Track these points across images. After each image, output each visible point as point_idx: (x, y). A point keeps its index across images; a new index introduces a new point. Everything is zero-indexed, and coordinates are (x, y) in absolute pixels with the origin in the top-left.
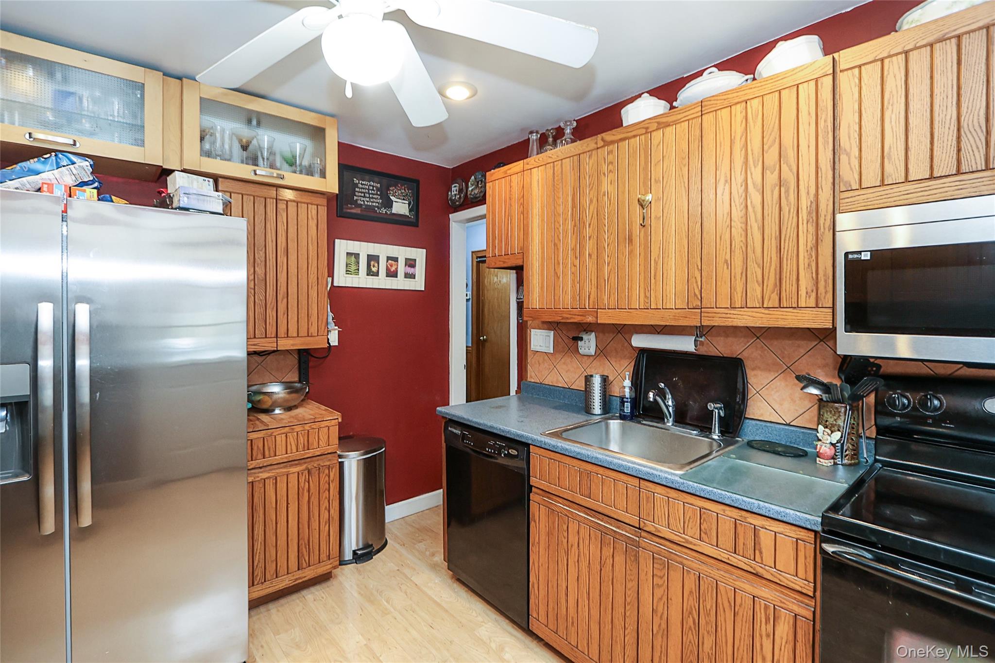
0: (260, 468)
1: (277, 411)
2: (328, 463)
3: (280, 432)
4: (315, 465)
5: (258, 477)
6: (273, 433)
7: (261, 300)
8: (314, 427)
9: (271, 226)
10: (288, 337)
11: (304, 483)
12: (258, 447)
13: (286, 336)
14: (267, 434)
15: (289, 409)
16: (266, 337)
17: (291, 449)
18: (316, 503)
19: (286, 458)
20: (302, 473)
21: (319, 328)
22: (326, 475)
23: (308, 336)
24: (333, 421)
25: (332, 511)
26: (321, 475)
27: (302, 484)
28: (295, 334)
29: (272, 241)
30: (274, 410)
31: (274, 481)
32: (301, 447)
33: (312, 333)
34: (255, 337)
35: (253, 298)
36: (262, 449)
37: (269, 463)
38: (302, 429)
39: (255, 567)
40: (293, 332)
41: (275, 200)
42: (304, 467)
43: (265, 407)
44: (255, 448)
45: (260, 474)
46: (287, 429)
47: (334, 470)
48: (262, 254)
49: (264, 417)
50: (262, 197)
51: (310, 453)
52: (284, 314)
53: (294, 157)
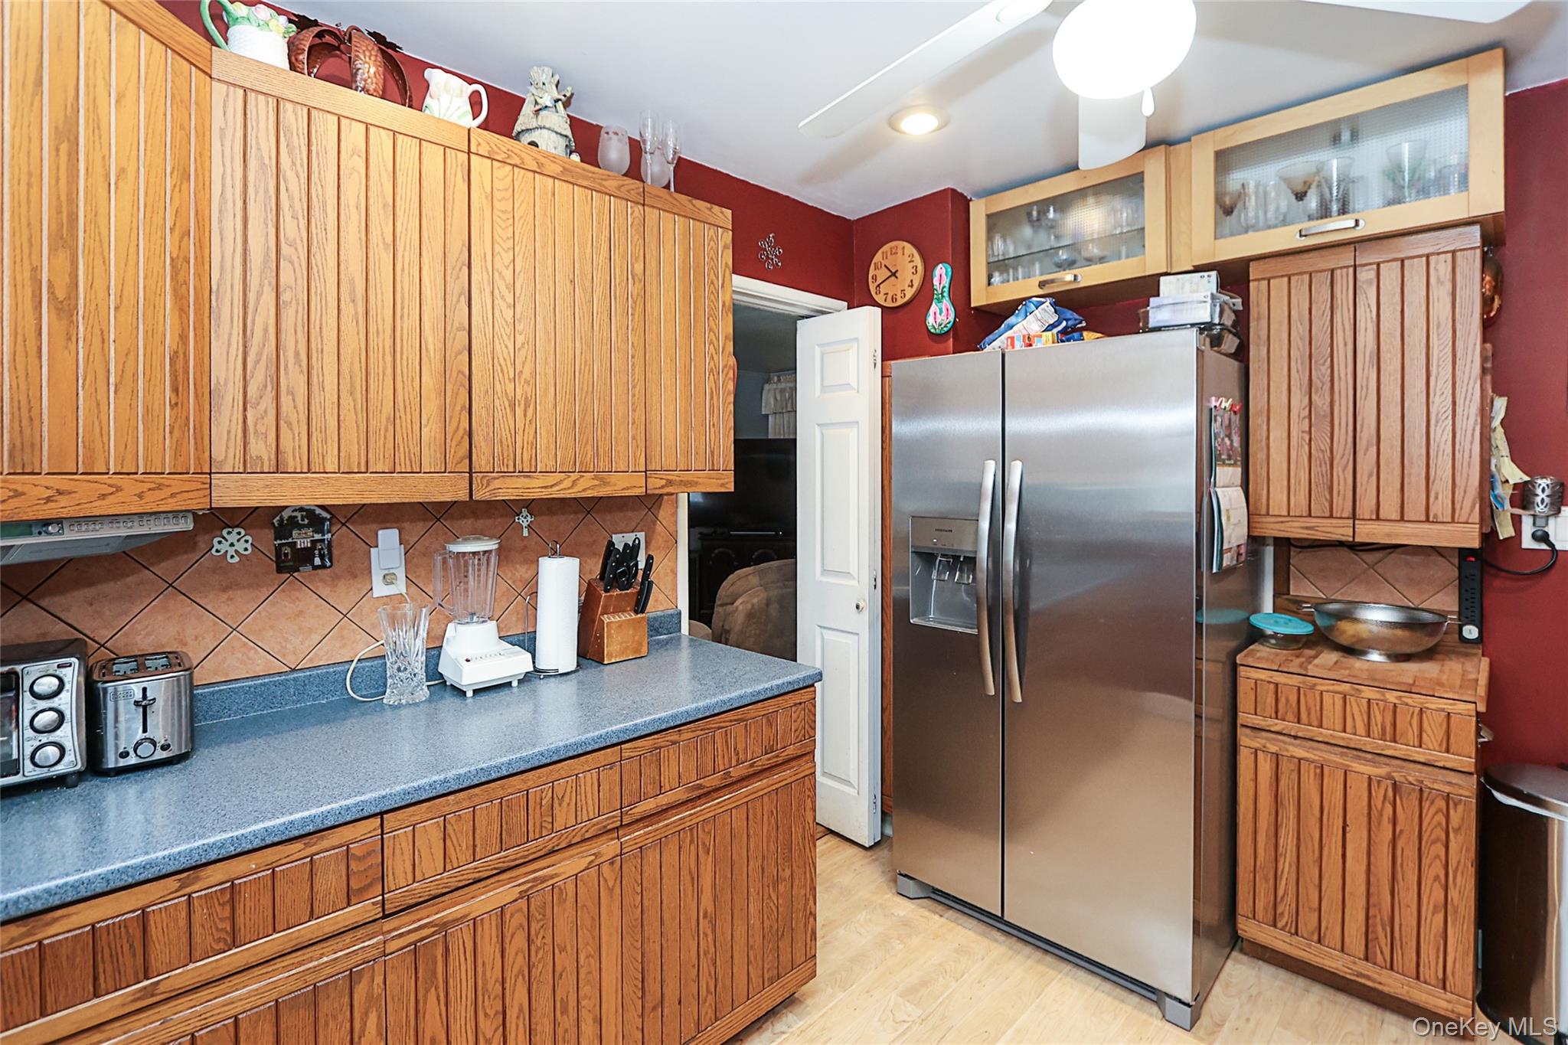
0: (1295, 737)
1: (1375, 657)
2: (1447, 789)
3: (1331, 688)
4: (1411, 779)
5: (1287, 751)
6: (1315, 685)
7: (1322, 451)
8: (1409, 701)
9: (1343, 317)
10: (1378, 518)
11: (1383, 802)
12: (1287, 700)
13: (1374, 517)
14: (1304, 682)
15: (1398, 657)
16: (1331, 516)
17: (1355, 727)
18: (1411, 853)
19: (1343, 739)
20: (1379, 782)
21: (1458, 507)
22: (1439, 810)
23: (1427, 520)
24: (1462, 706)
25: (1453, 892)
26: (1426, 805)
27: (1378, 801)
28: (1396, 516)
29: (1345, 344)
30: (1363, 653)
31: (1318, 771)
32: (1376, 730)
33: (1435, 516)
34: (1310, 515)
35: (1307, 448)
36: (1294, 705)
37: (1308, 735)
38: (1378, 696)
39: (1279, 899)
40: (1390, 509)
41: (1351, 270)
42: (1383, 771)
43: (1343, 640)
44: (1282, 700)
45: (1291, 748)
46: (1346, 687)
47: (1460, 808)
48: (1325, 370)
49: (1329, 657)
50: (1325, 271)
51: (1400, 750)
52: (1370, 475)
53: (1401, 170)
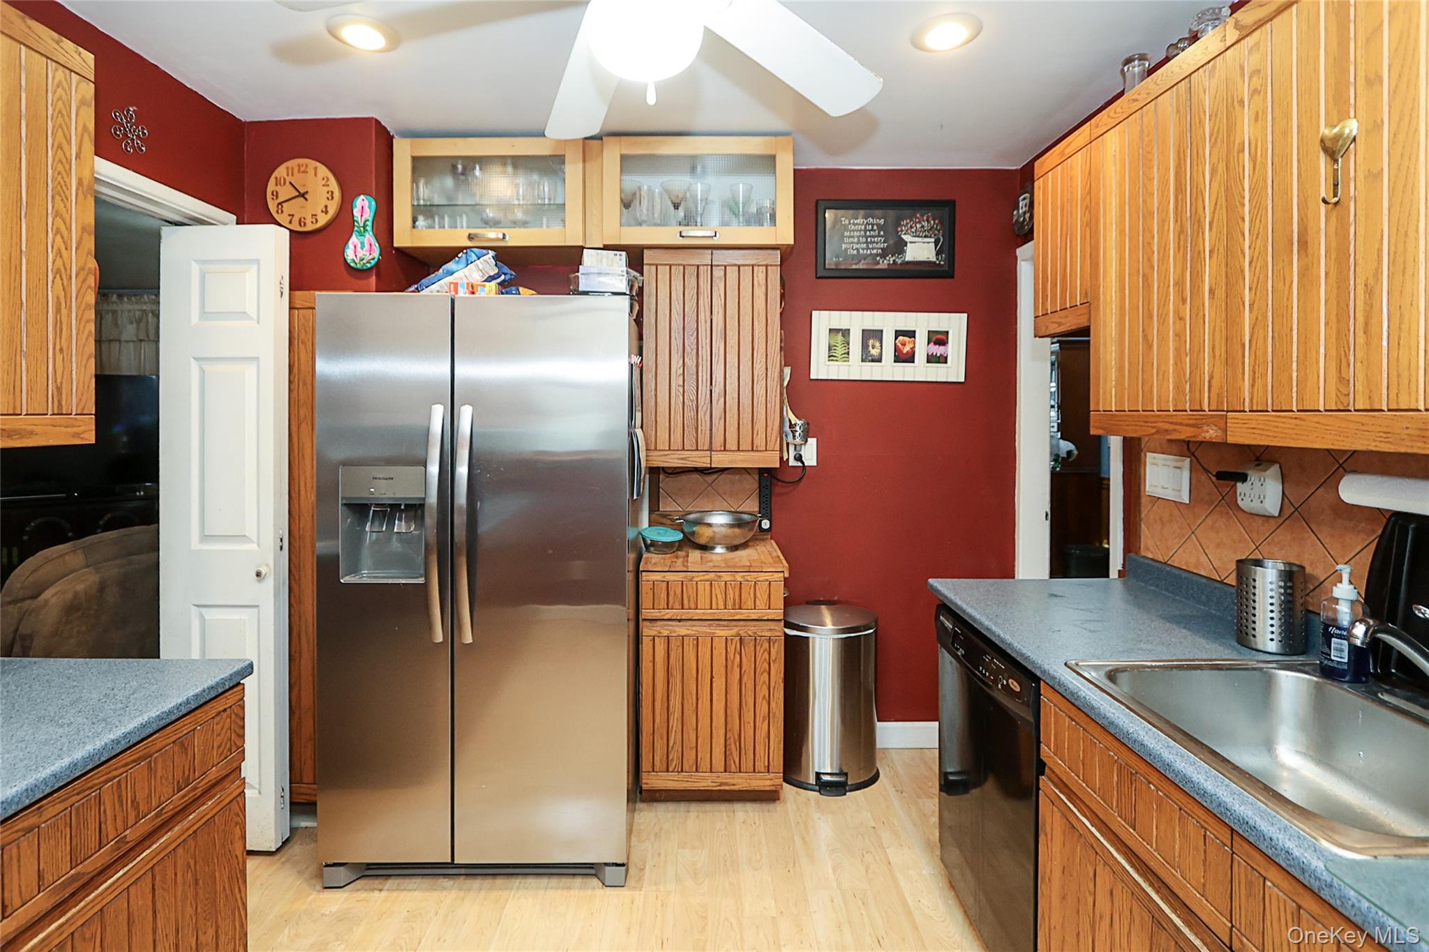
0: (680, 620)
1: (719, 550)
2: (768, 634)
3: (702, 578)
4: (750, 633)
5: (675, 632)
6: (693, 578)
7: (692, 401)
8: (747, 578)
9: (704, 301)
10: (725, 450)
11: (735, 654)
12: (675, 593)
13: (722, 449)
14: (686, 577)
15: (733, 548)
16: (697, 450)
17: (717, 604)
18: (750, 685)
19: (711, 614)
20: (732, 640)
21: (768, 439)
22: (766, 650)
23: (752, 450)
24: (776, 575)
25: (773, 705)
26: (758, 648)
27: (731, 655)
28: (735, 448)
29: (706, 322)
30: (713, 548)
31: (695, 642)
32: (730, 605)
33: (757, 446)
34: (683, 449)
35: (681, 398)
36: (680, 596)
37: (689, 617)
38: (731, 578)
39: (671, 749)
40: (732, 444)
41: (709, 267)
42: (733, 632)
43: (702, 541)
44: (672, 593)
45: (677, 629)
46: (712, 575)
47: (776, 645)
48: (693, 339)
49: (695, 555)
50: (693, 265)
51: (744, 614)
52: (720, 419)
53: (737, 204)
